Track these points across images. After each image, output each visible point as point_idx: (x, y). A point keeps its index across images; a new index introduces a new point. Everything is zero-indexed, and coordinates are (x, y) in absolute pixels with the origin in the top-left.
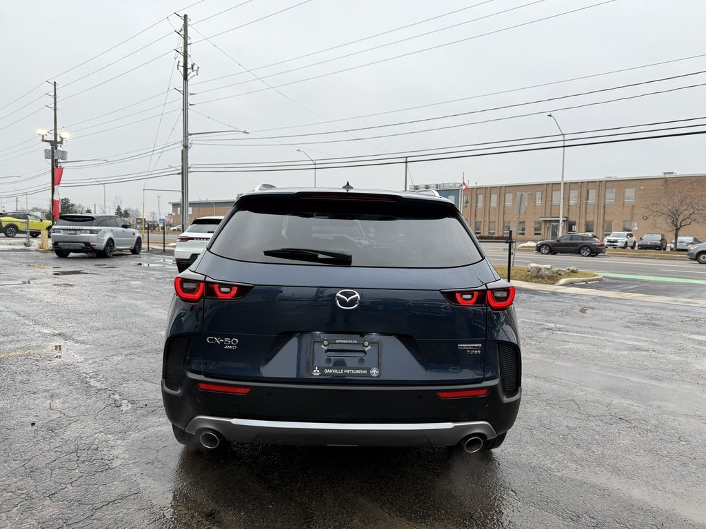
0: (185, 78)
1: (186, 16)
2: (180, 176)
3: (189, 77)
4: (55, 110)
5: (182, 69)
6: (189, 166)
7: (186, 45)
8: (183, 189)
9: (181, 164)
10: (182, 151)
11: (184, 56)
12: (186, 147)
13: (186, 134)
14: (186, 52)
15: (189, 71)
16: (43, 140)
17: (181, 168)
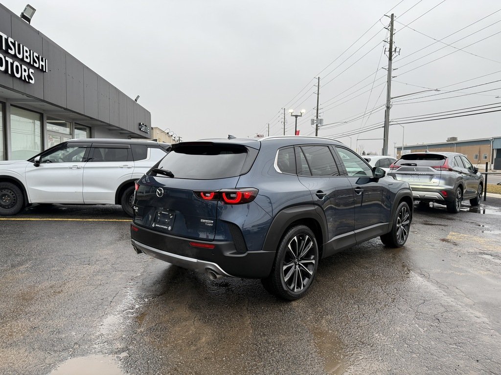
0: (390, 59)
1: (393, 15)
2: (383, 128)
3: (393, 58)
4: (318, 94)
5: (388, 53)
6: (390, 121)
7: (392, 35)
8: (384, 137)
9: (384, 120)
10: (386, 111)
11: (390, 44)
12: (388, 108)
13: (389, 98)
14: (391, 40)
15: (393, 53)
16: (292, 116)
17: (384, 123)
